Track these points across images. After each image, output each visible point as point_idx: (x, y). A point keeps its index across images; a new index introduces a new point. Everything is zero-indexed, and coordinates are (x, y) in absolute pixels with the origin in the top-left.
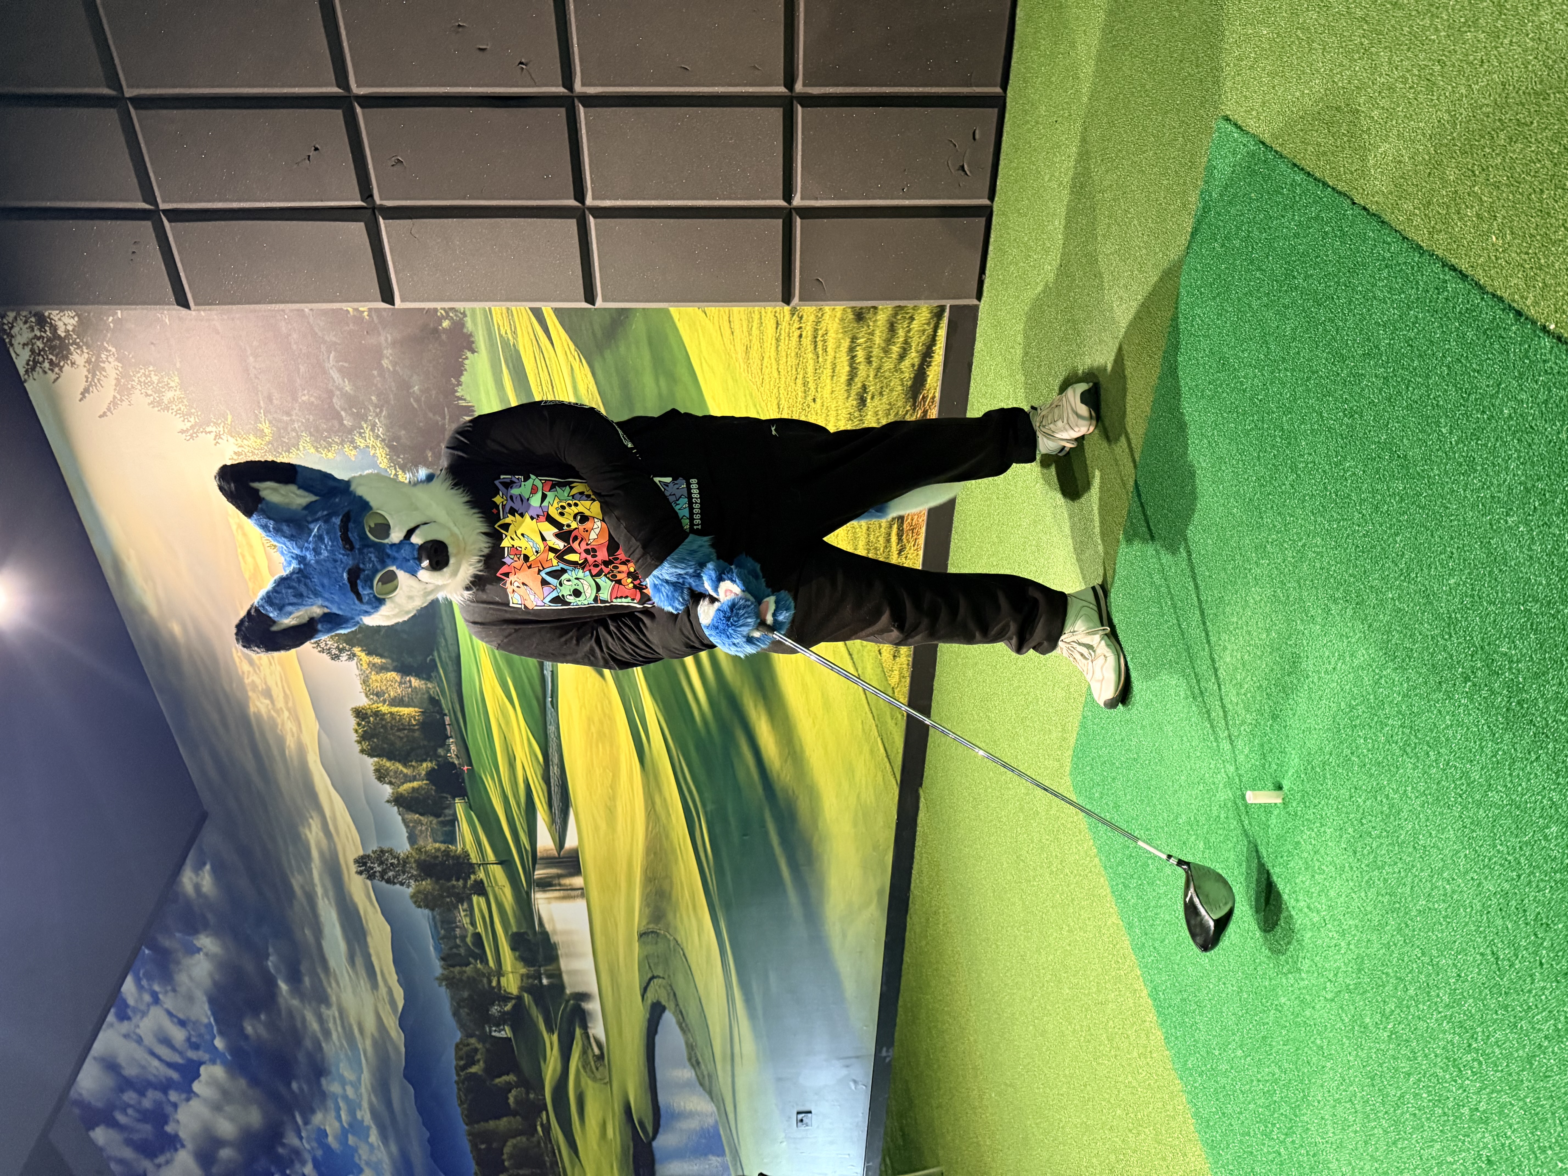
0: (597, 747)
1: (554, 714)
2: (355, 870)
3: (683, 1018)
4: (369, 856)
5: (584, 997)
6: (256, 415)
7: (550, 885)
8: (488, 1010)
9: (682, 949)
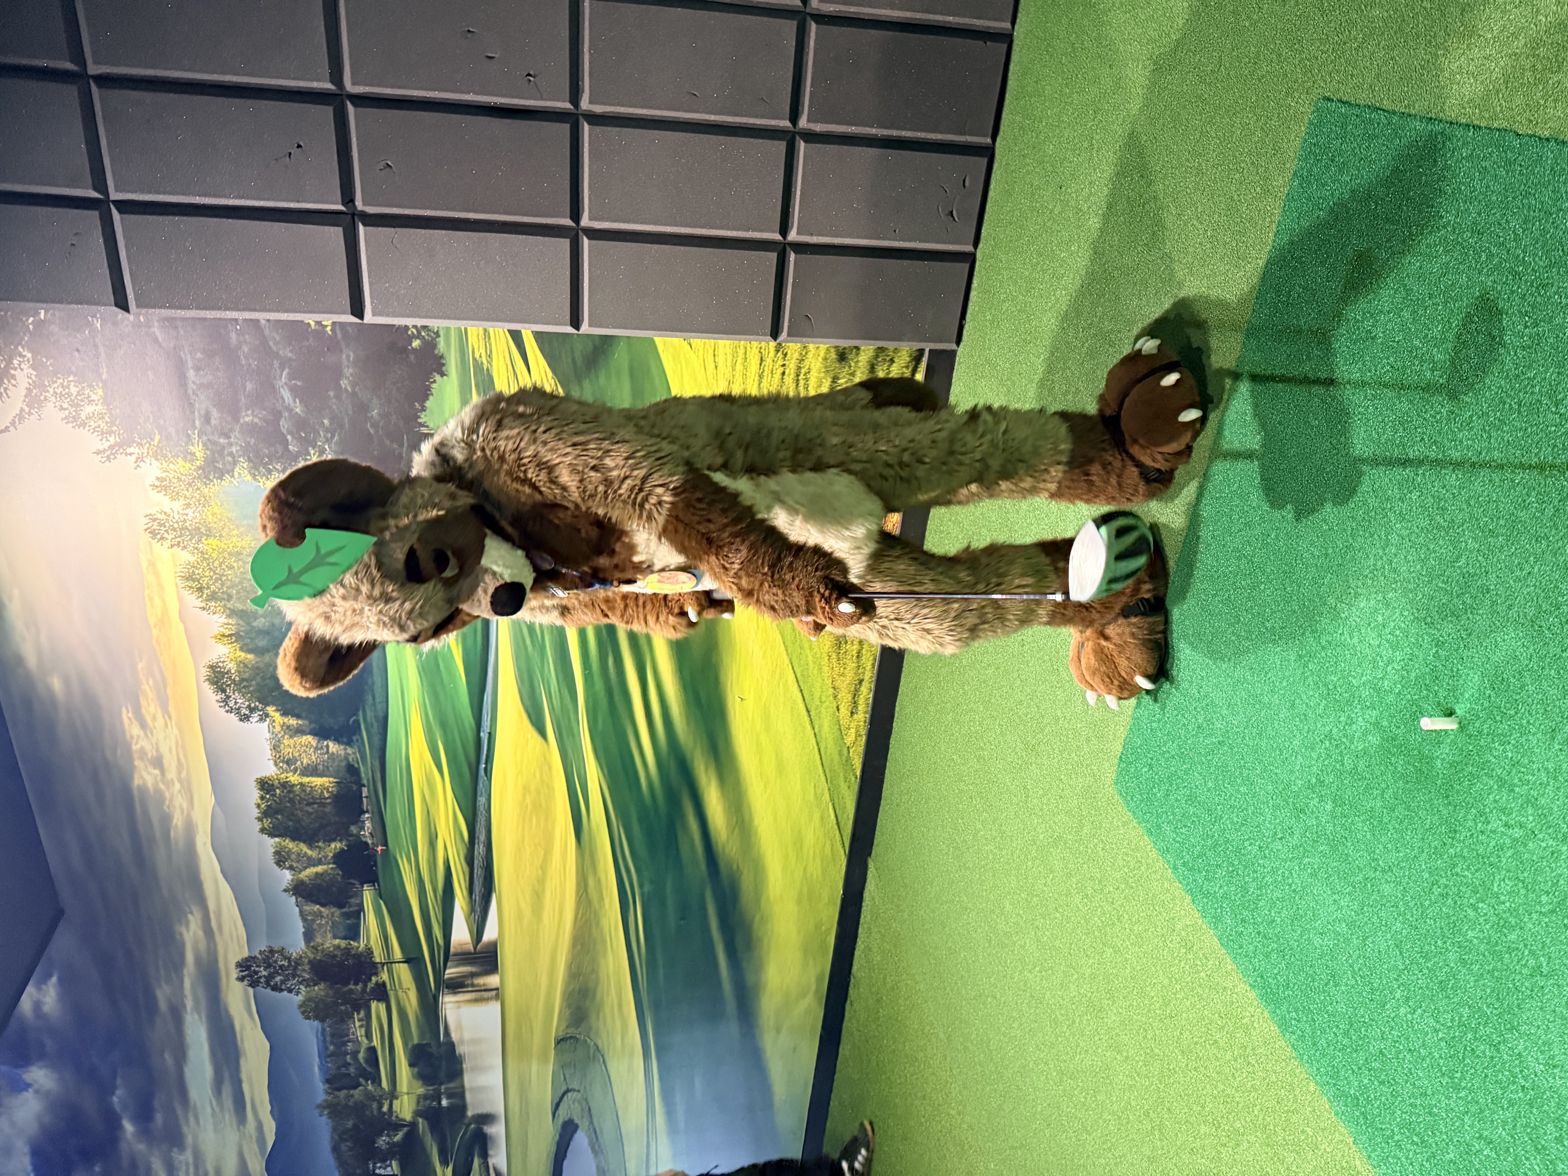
0: (531, 821)
1: (487, 782)
2: (236, 976)
3: (597, 1138)
4: (255, 957)
5: (487, 1118)
6: (188, 436)
7: (462, 985)
8: (374, 1143)
9: (603, 1056)
